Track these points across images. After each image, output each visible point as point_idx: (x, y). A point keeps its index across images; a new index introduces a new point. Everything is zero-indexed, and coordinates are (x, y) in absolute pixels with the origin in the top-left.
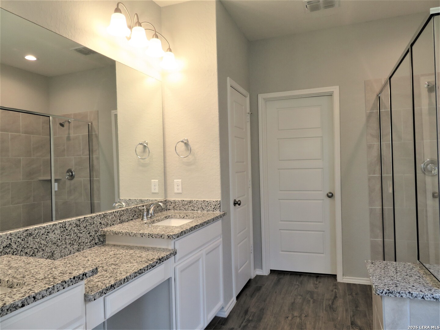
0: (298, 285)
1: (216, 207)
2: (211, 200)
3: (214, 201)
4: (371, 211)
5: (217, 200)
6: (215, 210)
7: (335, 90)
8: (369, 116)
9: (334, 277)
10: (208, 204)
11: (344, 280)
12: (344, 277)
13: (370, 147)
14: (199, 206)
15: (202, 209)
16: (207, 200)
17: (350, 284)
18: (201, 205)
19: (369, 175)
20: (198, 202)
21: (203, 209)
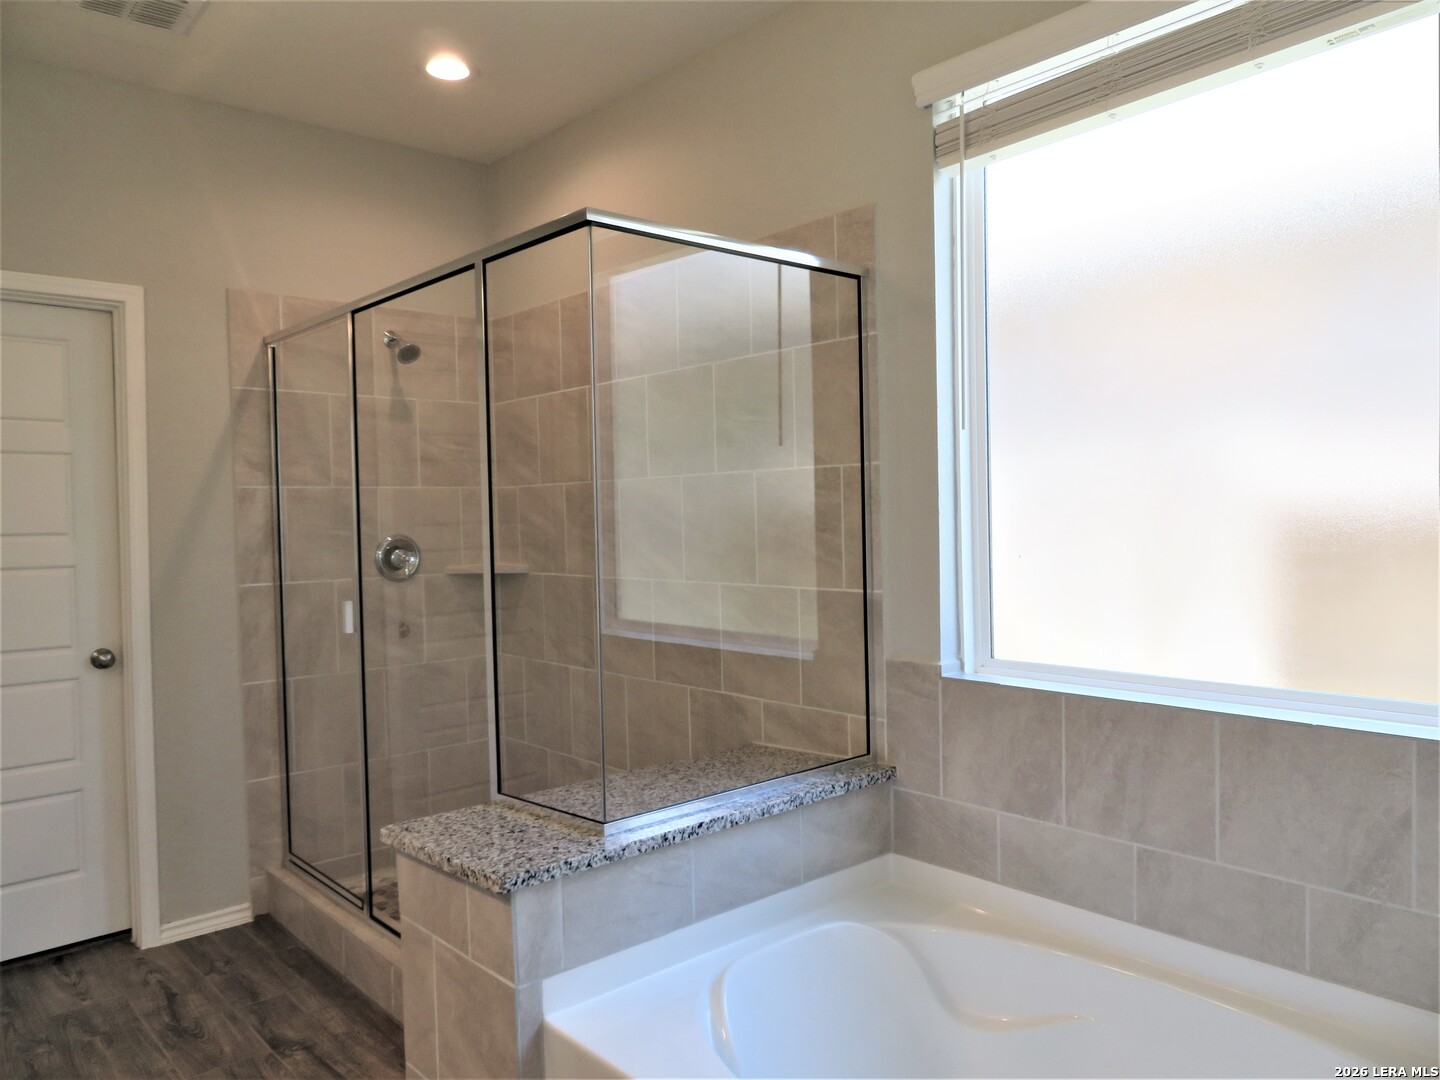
4: (249, 693)
7: (131, 298)
8: (240, 403)
9: (120, 940)
11: (165, 935)
12: (165, 926)
13: (243, 498)
17: (187, 941)
19: (241, 586)
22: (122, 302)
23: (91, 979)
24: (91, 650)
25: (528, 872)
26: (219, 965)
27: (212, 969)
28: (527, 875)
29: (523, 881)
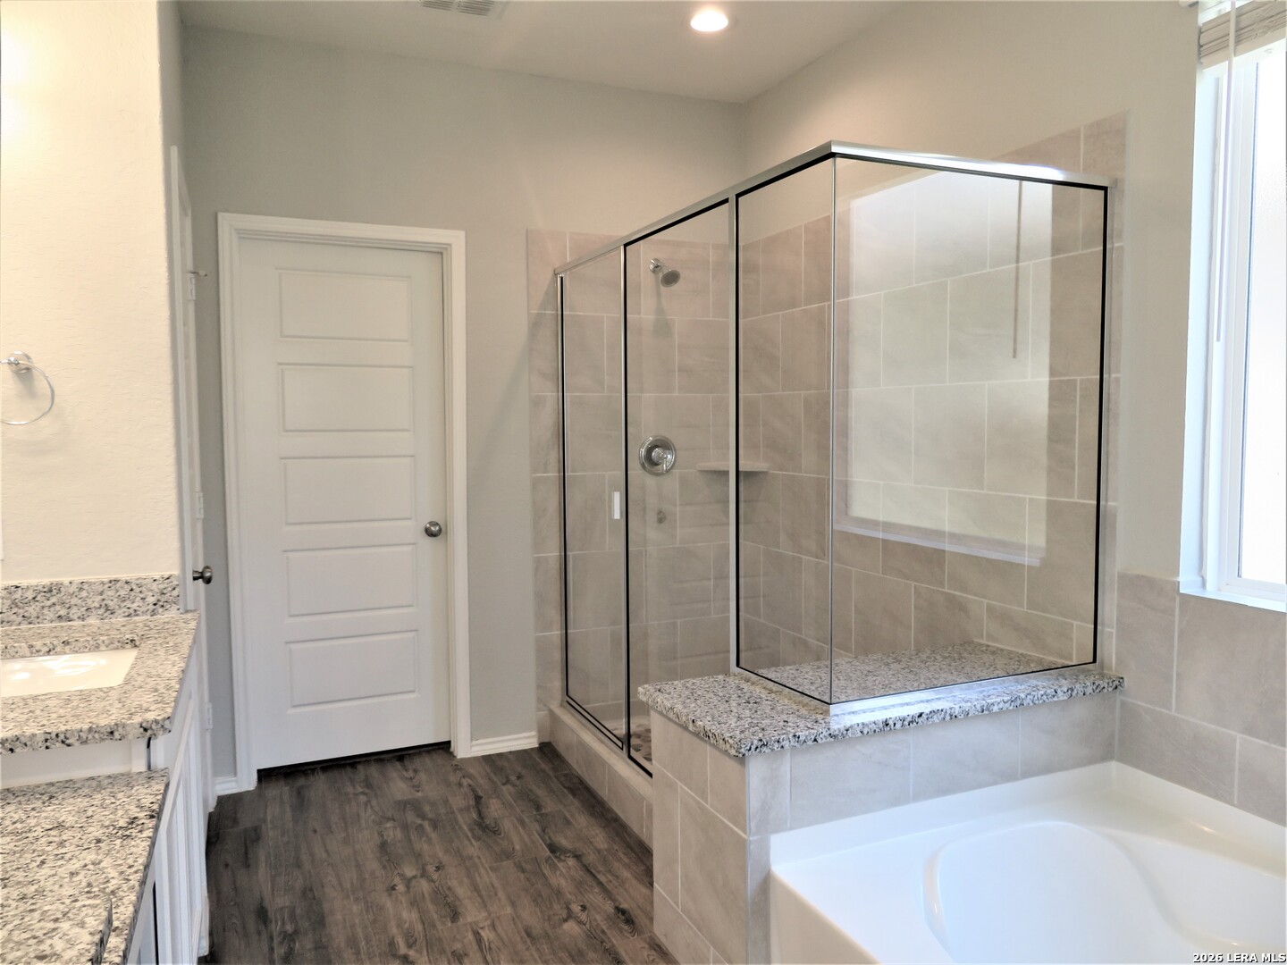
0: (363, 793)
1: (164, 599)
2: (142, 575)
3: (156, 577)
4: (538, 562)
5: (166, 574)
6: (161, 610)
7: (456, 240)
8: (535, 324)
9: (442, 749)
10: (132, 590)
11: (474, 749)
12: (474, 742)
13: (537, 403)
14: (89, 601)
15: (102, 610)
16: (124, 577)
17: (490, 755)
18: (100, 598)
19: (533, 475)
20: (85, 587)
21: (107, 610)
22: (450, 245)
23: (423, 776)
24: (425, 523)
25: (761, 740)
26: (513, 778)
27: (508, 782)
28: (760, 743)
29: (757, 748)
